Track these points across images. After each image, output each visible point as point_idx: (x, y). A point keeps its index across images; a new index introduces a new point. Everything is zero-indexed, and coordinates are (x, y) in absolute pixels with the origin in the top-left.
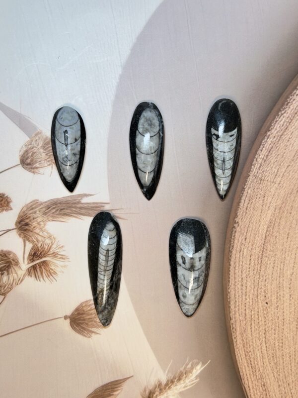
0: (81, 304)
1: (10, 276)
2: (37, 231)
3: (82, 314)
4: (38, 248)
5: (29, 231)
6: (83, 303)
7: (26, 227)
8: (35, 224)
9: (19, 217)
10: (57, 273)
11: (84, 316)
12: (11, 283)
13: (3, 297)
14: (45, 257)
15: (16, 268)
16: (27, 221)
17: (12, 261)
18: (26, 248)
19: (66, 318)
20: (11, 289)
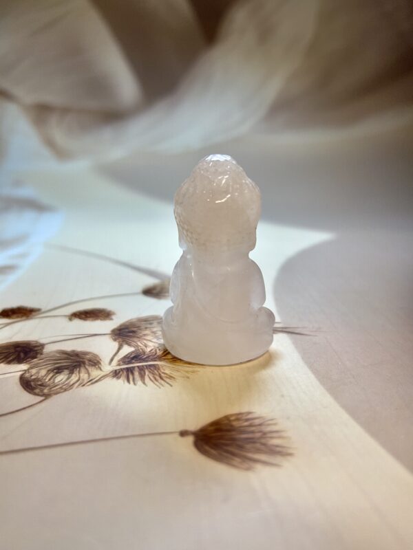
0: (227, 418)
1: (74, 375)
2: (148, 338)
3: (229, 431)
4: (144, 353)
5: (134, 337)
6: (232, 415)
7: (131, 334)
8: (147, 332)
9: (121, 326)
10: (174, 378)
11: (233, 433)
12: (72, 383)
13: (42, 398)
14: (155, 361)
15: (90, 369)
16: (135, 329)
17: (87, 362)
18: (121, 351)
19: (183, 434)
20: (65, 390)
